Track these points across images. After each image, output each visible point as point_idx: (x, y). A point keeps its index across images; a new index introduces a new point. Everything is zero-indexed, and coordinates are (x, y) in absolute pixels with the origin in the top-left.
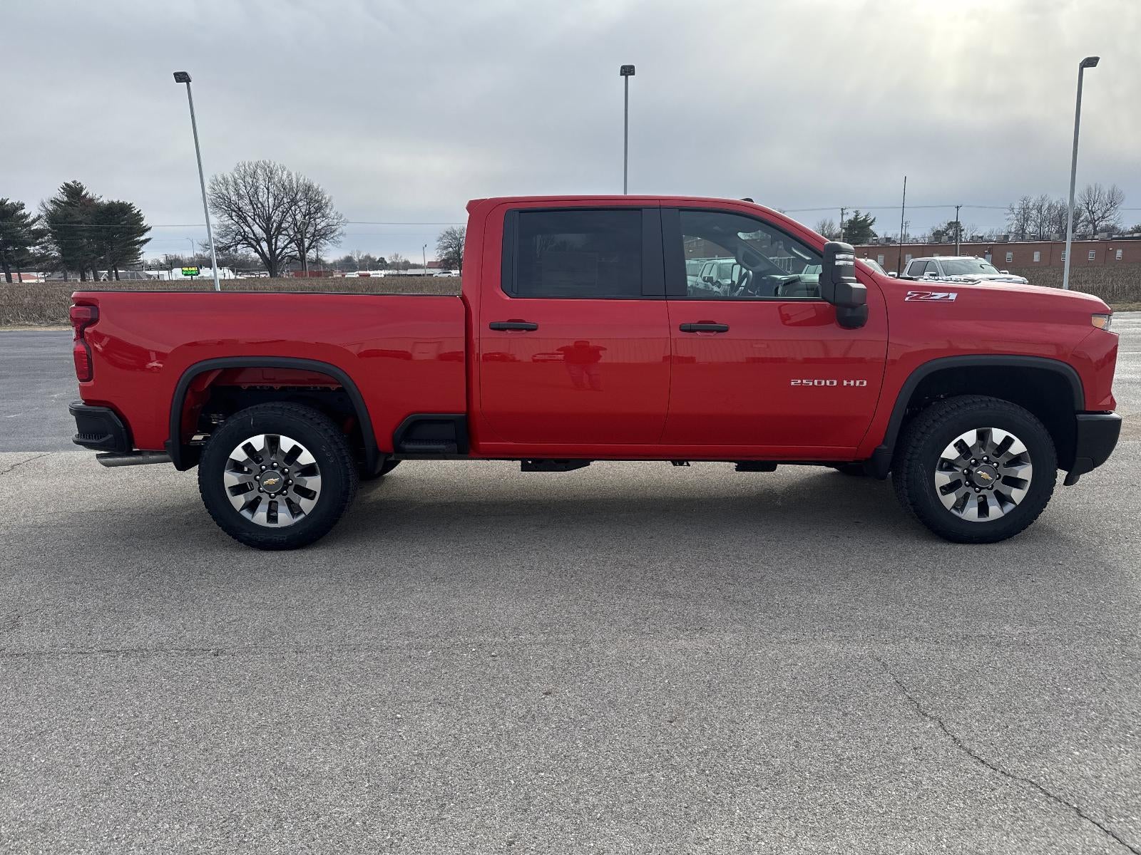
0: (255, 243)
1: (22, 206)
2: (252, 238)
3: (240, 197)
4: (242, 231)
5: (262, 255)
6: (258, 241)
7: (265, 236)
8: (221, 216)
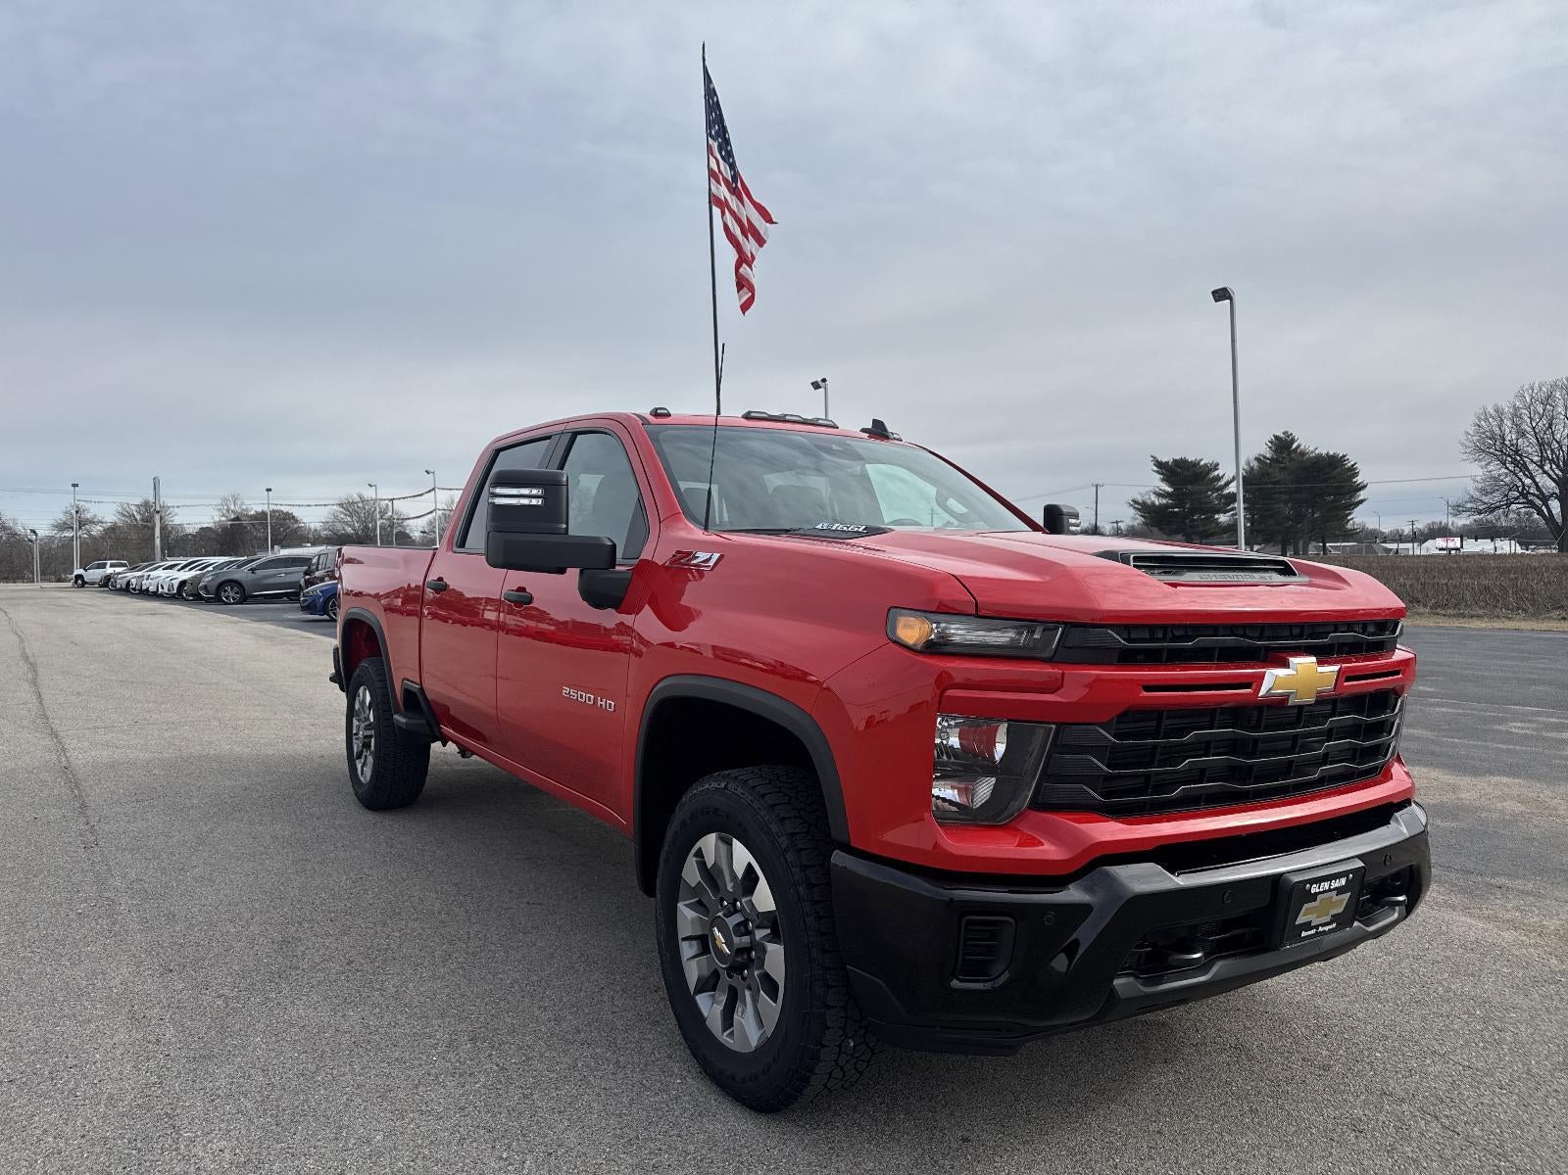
0: (1538, 502)
1: (1216, 467)
2: (1534, 495)
3: (1522, 434)
4: (1520, 484)
5: (1550, 519)
6: (1545, 499)
7: (1557, 491)
8: (1488, 464)
